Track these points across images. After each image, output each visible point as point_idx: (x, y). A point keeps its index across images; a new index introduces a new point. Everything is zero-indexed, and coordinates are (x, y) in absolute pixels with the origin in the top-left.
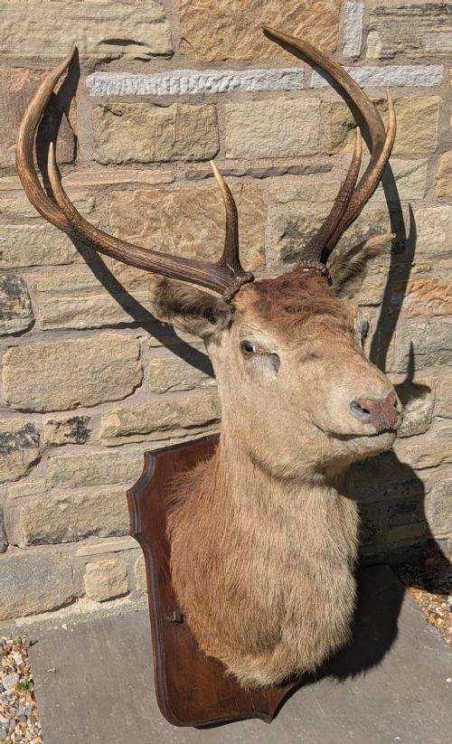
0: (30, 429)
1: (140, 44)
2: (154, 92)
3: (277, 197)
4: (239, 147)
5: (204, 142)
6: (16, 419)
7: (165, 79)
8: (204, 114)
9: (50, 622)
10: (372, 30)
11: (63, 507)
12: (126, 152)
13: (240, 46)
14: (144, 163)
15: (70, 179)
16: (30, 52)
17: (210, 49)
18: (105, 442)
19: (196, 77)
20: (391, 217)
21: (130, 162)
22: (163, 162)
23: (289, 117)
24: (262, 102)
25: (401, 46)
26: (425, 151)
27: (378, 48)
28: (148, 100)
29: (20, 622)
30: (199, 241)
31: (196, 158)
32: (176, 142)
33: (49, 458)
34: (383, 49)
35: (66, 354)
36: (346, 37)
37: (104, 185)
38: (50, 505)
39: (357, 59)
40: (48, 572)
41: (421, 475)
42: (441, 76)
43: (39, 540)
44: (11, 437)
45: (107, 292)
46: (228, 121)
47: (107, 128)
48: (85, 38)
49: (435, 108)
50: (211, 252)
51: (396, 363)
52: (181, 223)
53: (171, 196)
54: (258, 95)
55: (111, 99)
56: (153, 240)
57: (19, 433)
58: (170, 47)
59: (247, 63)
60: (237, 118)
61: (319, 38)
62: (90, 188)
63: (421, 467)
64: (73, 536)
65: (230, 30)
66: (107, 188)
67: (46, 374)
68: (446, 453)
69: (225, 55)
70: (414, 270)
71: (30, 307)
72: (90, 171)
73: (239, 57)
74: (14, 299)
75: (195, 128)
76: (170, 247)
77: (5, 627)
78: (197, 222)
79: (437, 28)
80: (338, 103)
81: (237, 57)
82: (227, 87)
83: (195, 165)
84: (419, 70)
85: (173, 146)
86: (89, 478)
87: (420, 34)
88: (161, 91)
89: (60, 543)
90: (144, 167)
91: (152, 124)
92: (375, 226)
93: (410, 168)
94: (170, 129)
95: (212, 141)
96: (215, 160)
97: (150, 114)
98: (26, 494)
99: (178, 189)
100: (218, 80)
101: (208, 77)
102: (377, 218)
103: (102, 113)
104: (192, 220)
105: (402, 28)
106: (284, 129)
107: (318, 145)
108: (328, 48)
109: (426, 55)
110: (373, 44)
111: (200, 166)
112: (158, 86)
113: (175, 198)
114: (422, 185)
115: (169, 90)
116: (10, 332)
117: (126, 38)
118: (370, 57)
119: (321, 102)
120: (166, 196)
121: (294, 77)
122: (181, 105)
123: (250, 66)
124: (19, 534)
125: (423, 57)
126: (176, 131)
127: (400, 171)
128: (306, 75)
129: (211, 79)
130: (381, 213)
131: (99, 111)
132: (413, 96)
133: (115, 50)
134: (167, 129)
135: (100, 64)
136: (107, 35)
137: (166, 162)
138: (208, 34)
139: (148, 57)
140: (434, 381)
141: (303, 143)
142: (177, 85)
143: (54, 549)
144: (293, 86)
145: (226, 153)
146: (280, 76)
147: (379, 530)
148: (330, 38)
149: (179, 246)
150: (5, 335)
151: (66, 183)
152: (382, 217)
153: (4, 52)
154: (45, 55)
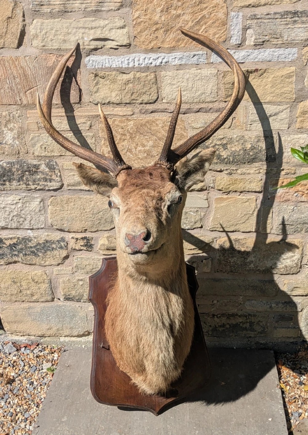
0: (63, 239)
1: (112, 40)
2: (121, 66)
3: (193, 125)
4: (169, 96)
5: (149, 93)
6: (56, 234)
7: (126, 59)
8: (149, 78)
9: (77, 343)
10: (249, 28)
11: (81, 283)
12: (107, 98)
13: (168, 40)
14: (117, 104)
15: (78, 111)
16: (56, 46)
17: (150, 42)
18: (101, 252)
19: (144, 57)
20: (265, 140)
21: (109, 103)
22: (126, 103)
23: (199, 80)
24: (182, 71)
25: (267, 37)
26: (288, 100)
27: (253, 39)
28: (118, 70)
29: (62, 339)
30: (148, 148)
31: (145, 102)
32: (133, 93)
33: (74, 256)
34: (255, 39)
35: (80, 203)
36: (232, 33)
37: (96, 115)
38: (74, 281)
39: (239, 46)
40: (74, 316)
41: (295, 299)
42: (296, 55)
43: (69, 298)
44: (53, 243)
46: (163, 82)
47: (97, 85)
48: (83, 38)
49: (292, 74)
50: (155, 154)
51: (274, 228)
52: (137, 137)
53: (132, 122)
54: (180, 67)
55: (98, 70)
56: (123, 146)
57: (58, 241)
58: (128, 42)
59: (172, 49)
60: (167, 81)
61: (215, 34)
62: (89, 117)
63: (295, 294)
64: (86, 299)
65: (161, 31)
67: (69, 212)
69: (159, 45)
70: (283, 173)
71: (60, 176)
72: (89, 108)
73: (167, 46)
74: (52, 172)
75: (144, 85)
76: (133, 150)
77: (54, 340)
78: (146, 137)
79: (292, 25)
80: (228, 71)
81: (166, 46)
82: (161, 63)
83: (144, 106)
84: (281, 51)
85: (132, 95)
87: (280, 30)
88: (125, 65)
89: (80, 302)
90: (117, 106)
91: (120, 83)
92: (254, 145)
93: (277, 111)
94: (130, 86)
95: (154, 92)
96: (156, 104)
97: (119, 78)
98: (62, 273)
99: (136, 118)
100: (156, 59)
101: (150, 58)
102: (256, 140)
103: (94, 77)
104: (144, 136)
105: (268, 27)
106: (196, 86)
107: (217, 96)
108: (220, 40)
109: (285, 42)
110: (250, 36)
111: (148, 106)
112: (123, 63)
113: (134, 123)
114: (286, 121)
115: (129, 65)
116: (51, 188)
117: (104, 38)
118: (248, 44)
119: (218, 71)
120: (129, 122)
121: (201, 57)
122: (136, 73)
123: (174, 51)
124: (60, 293)
125: (283, 44)
126: (133, 87)
127: (271, 112)
128: (208, 55)
129: (152, 58)
130: (258, 137)
131: (92, 76)
132: (277, 67)
133: (99, 44)
134: (128, 86)
135: (91, 51)
136: (95, 36)
137: (128, 104)
138: (149, 34)
139: (117, 47)
140: (302, 243)
141: (207, 95)
142: (133, 62)
143: (77, 304)
144: (200, 62)
145: (162, 99)
146: (192, 56)
147: (267, 328)
148: (221, 34)
149: (137, 150)
150: (49, 190)
151: (76, 113)
152: (259, 139)
153: (44, 46)
154: (63, 47)
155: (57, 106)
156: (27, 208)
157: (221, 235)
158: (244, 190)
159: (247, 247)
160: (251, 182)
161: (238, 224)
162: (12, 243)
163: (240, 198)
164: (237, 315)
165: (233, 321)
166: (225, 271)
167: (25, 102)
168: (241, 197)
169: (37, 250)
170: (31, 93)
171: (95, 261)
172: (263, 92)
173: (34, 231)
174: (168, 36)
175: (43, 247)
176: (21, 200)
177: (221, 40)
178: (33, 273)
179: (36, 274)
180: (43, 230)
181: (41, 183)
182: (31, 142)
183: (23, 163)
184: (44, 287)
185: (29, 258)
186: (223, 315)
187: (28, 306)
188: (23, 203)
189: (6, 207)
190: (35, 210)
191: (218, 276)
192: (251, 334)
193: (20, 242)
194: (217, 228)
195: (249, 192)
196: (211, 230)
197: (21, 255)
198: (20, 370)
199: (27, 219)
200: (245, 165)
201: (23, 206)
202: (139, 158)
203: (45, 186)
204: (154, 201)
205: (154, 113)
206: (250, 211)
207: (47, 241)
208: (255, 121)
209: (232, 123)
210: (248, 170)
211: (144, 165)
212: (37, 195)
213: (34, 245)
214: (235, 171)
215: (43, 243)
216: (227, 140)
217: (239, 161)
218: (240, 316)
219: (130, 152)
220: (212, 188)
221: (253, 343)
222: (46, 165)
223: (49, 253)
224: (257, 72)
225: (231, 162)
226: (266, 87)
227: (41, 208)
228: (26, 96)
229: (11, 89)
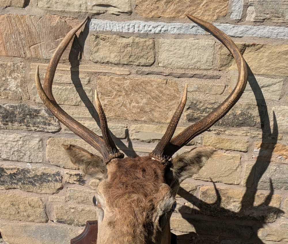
0: (58, 174)
1: (114, 7)
2: (121, 31)
4: (166, 61)
5: (146, 57)
6: (53, 169)
7: (126, 25)
8: (147, 43)
10: (250, 5)
11: (72, 210)
12: (106, 58)
13: (168, 10)
14: (115, 64)
16: (60, 8)
17: (151, 12)
18: (92, 187)
19: (144, 24)
21: (108, 63)
22: (124, 64)
23: (195, 49)
24: (180, 40)
25: (268, 16)
26: (282, 75)
27: (254, 16)
28: (118, 34)
30: (142, 105)
31: (142, 64)
32: (131, 56)
33: (67, 188)
34: (256, 16)
36: (233, 9)
37: (94, 72)
38: (67, 208)
39: (239, 21)
40: (65, 236)
43: (62, 221)
44: (50, 176)
45: (95, 120)
46: (160, 48)
47: (97, 46)
48: (86, 3)
50: (148, 111)
52: (132, 94)
53: (128, 81)
54: (178, 36)
55: (99, 32)
56: (118, 101)
57: (54, 175)
58: (130, 10)
59: (172, 19)
60: (164, 47)
61: (216, 9)
62: (88, 73)
63: (268, 239)
64: (77, 224)
65: (163, 2)
66: (96, 73)
68: (285, 237)
69: (160, 14)
72: (88, 65)
73: (168, 16)
74: (51, 117)
75: (142, 50)
76: (127, 105)
78: (141, 95)
81: (166, 16)
82: (161, 31)
83: (141, 67)
84: (281, 29)
85: (130, 57)
86: (85, 201)
87: (282, 9)
88: (125, 30)
89: (71, 225)
90: (114, 66)
91: (119, 46)
92: (245, 111)
93: (270, 83)
94: (129, 49)
95: (151, 57)
96: (152, 66)
97: (118, 41)
98: (56, 201)
99: (132, 78)
100: (155, 27)
101: (150, 25)
102: (246, 107)
103: (95, 39)
104: (139, 94)
105: (271, 5)
106: (192, 55)
107: (213, 65)
108: (220, 14)
109: (286, 21)
110: (251, 13)
111: (144, 68)
112: (123, 28)
113: (130, 82)
114: (278, 93)
115: (129, 30)
116: (50, 131)
117: (107, 4)
118: (248, 20)
119: (215, 42)
120: (125, 81)
121: (200, 28)
122: (135, 38)
123: (174, 21)
124: (54, 216)
125: (284, 22)
126: (131, 51)
127: (264, 84)
129: (151, 26)
130: (249, 105)
131: (93, 37)
132: (275, 43)
133: (102, 9)
134: (127, 49)
135: (94, 15)
136: (97, 2)
137: (126, 65)
138: (150, 4)
139: (119, 13)
140: (280, 198)
141: (203, 63)
142: (133, 28)
143: (69, 227)
144: (199, 33)
145: (159, 63)
146: (191, 27)
148: (222, 9)
149: (131, 105)
150: (48, 132)
152: (249, 107)
153: (49, 7)
154: (67, 10)
156: (27, 145)
157: (204, 184)
158: (230, 149)
160: (238, 142)
161: (221, 176)
162: (12, 172)
163: (225, 155)
166: (206, 214)
167: (29, 55)
168: (227, 154)
169: (35, 180)
170: (34, 48)
171: (86, 194)
172: (258, 64)
173: (33, 164)
174: (169, 7)
175: (40, 179)
176: (22, 139)
177: (222, 14)
178: (30, 199)
179: (33, 200)
180: (41, 164)
181: (40, 126)
182: (33, 90)
183: (25, 108)
184: (39, 211)
185: (27, 187)
187: (25, 224)
188: (23, 141)
189: (8, 143)
190: (34, 148)
193: (19, 172)
194: (201, 177)
195: (234, 150)
196: (195, 179)
197: (20, 183)
199: (27, 154)
200: (234, 128)
201: (23, 143)
202: (133, 112)
203: (44, 128)
204: (145, 214)
205: (150, 75)
206: (234, 167)
207: (44, 174)
208: (247, 90)
209: (224, 90)
210: (235, 132)
211: (137, 119)
212: (36, 135)
213: (32, 176)
214: (223, 132)
215: (40, 175)
217: (228, 124)
219: (124, 106)
220: (199, 144)
222: (45, 111)
223: (45, 184)
224: (254, 46)
225: (220, 125)
226: (262, 61)
227: (40, 147)
228: (30, 51)
229: (16, 44)
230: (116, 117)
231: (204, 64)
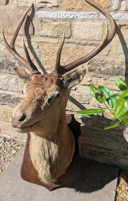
2: (53, 17)
3: (88, 52)
4: (77, 35)
5: (66, 33)
7: (56, 14)
8: (67, 25)
10: (123, 0)
12: (46, 33)
13: (78, 4)
14: (51, 37)
15: (33, 39)
16: (23, 5)
17: (69, 5)
19: (65, 13)
20: (126, 64)
21: (47, 36)
22: (55, 37)
23: (92, 28)
24: (84, 22)
27: (125, 7)
28: (52, 19)
30: (65, 61)
32: (59, 32)
34: (126, 7)
36: (113, 2)
39: (117, 10)
44: (21, 99)
46: (74, 27)
47: (42, 26)
54: (83, 20)
55: (42, 18)
56: (53, 58)
58: (57, 4)
59: (80, 10)
60: (76, 27)
61: (103, 3)
62: (37, 42)
66: (41, 42)
69: (73, 7)
72: (37, 38)
75: (64, 28)
77: (21, 140)
78: (64, 55)
81: (77, 8)
82: (74, 17)
85: (58, 33)
88: (55, 17)
91: (53, 26)
92: (119, 66)
95: (69, 33)
96: (70, 39)
97: (52, 24)
100: (71, 15)
102: (120, 64)
103: (40, 22)
106: (91, 31)
107: (102, 37)
110: (123, 5)
111: (66, 39)
112: (54, 15)
115: (57, 17)
118: (122, 10)
119: (103, 24)
120: (56, 47)
121: (95, 15)
122: (61, 21)
126: (59, 29)
128: (99, 14)
129: (69, 14)
130: (122, 62)
133: (44, 5)
134: (57, 28)
135: (40, 8)
137: (56, 37)
138: (68, 1)
139: (52, 7)
142: (59, 15)
144: (94, 18)
145: (73, 37)
146: (90, 15)
147: (117, 157)
148: (107, 3)
151: (31, 40)
152: (122, 64)
153: (17, 4)
154: (26, 5)
155: (23, 35)
156: (10, 82)
158: (112, 89)
159: (111, 117)
162: (4, 96)
164: (103, 148)
165: (100, 150)
166: (99, 127)
167: (9, 32)
169: (14, 101)
170: (11, 27)
173: (13, 92)
174: (78, 2)
175: (16, 100)
177: (107, 6)
178: (12, 111)
180: (17, 92)
183: (8, 61)
185: (11, 104)
186: (96, 146)
188: (8, 79)
189: (1, 80)
190: (13, 83)
191: (95, 128)
192: (109, 158)
193: (7, 96)
194: (96, 105)
195: (114, 90)
196: (93, 106)
197: (7, 102)
198: (2, 151)
199: (10, 87)
200: (113, 76)
205: (69, 44)
207: (18, 98)
208: (121, 53)
209: (108, 53)
212: (14, 76)
213: (13, 98)
214: (108, 79)
215: (16, 98)
216: (105, 62)
217: (110, 74)
218: (104, 149)
220: (95, 85)
221: (109, 162)
222: (18, 63)
223: (18, 103)
224: (125, 26)
225: (106, 74)
227: (16, 83)
228: (10, 29)
229: (3, 25)
230: (52, 68)
231: (97, 37)
